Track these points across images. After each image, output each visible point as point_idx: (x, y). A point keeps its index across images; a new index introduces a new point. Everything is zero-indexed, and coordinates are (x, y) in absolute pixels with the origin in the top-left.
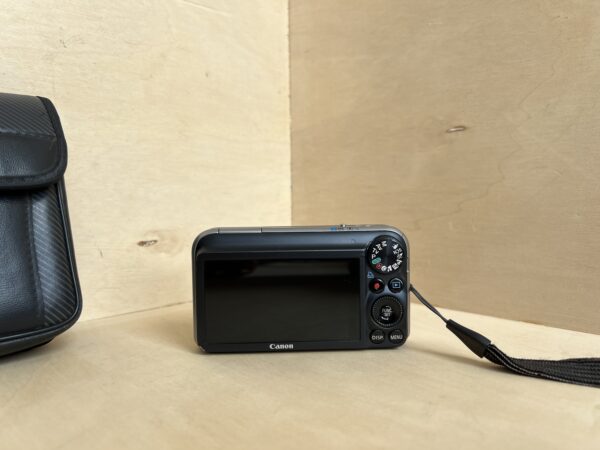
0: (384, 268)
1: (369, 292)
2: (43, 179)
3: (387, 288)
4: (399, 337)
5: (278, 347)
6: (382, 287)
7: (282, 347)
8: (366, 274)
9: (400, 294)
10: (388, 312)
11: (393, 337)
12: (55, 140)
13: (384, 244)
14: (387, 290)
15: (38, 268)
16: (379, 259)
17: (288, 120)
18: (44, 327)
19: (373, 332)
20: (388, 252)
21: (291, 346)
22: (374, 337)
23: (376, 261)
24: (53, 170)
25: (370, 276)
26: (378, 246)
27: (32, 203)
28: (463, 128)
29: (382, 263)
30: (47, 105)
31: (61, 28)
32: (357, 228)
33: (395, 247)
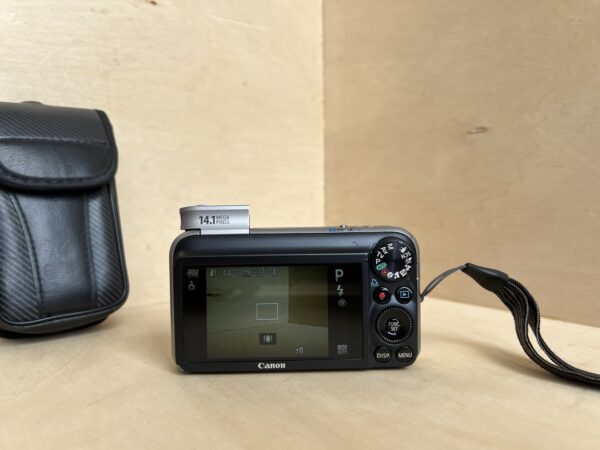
0: (390, 275)
1: (373, 303)
2: (97, 181)
3: (393, 298)
4: (408, 355)
5: (268, 366)
6: (388, 297)
7: (273, 366)
8: (370, 282)
9: (409, 305)
10: (395, 326)
11: (402, 355)
12: (108, 146)
13: (390, 247)
14: (394, 300)
15: (92, 257)
16: (384, 265)
17: (322, 125)
18: (96, 307)
19: (378, 349)
20: (394, 256)
21: (283, 366)
22: (379, 355)
23: (381, 267)
24: (105, 173)
25: (374, 283)
26: (384, 249)
27: (88, 201)
28: (483, 129)
29: (388, 269)
30: (102, 116)
31: (115, 49)
32: (359, 229)
33: (403, 250)
